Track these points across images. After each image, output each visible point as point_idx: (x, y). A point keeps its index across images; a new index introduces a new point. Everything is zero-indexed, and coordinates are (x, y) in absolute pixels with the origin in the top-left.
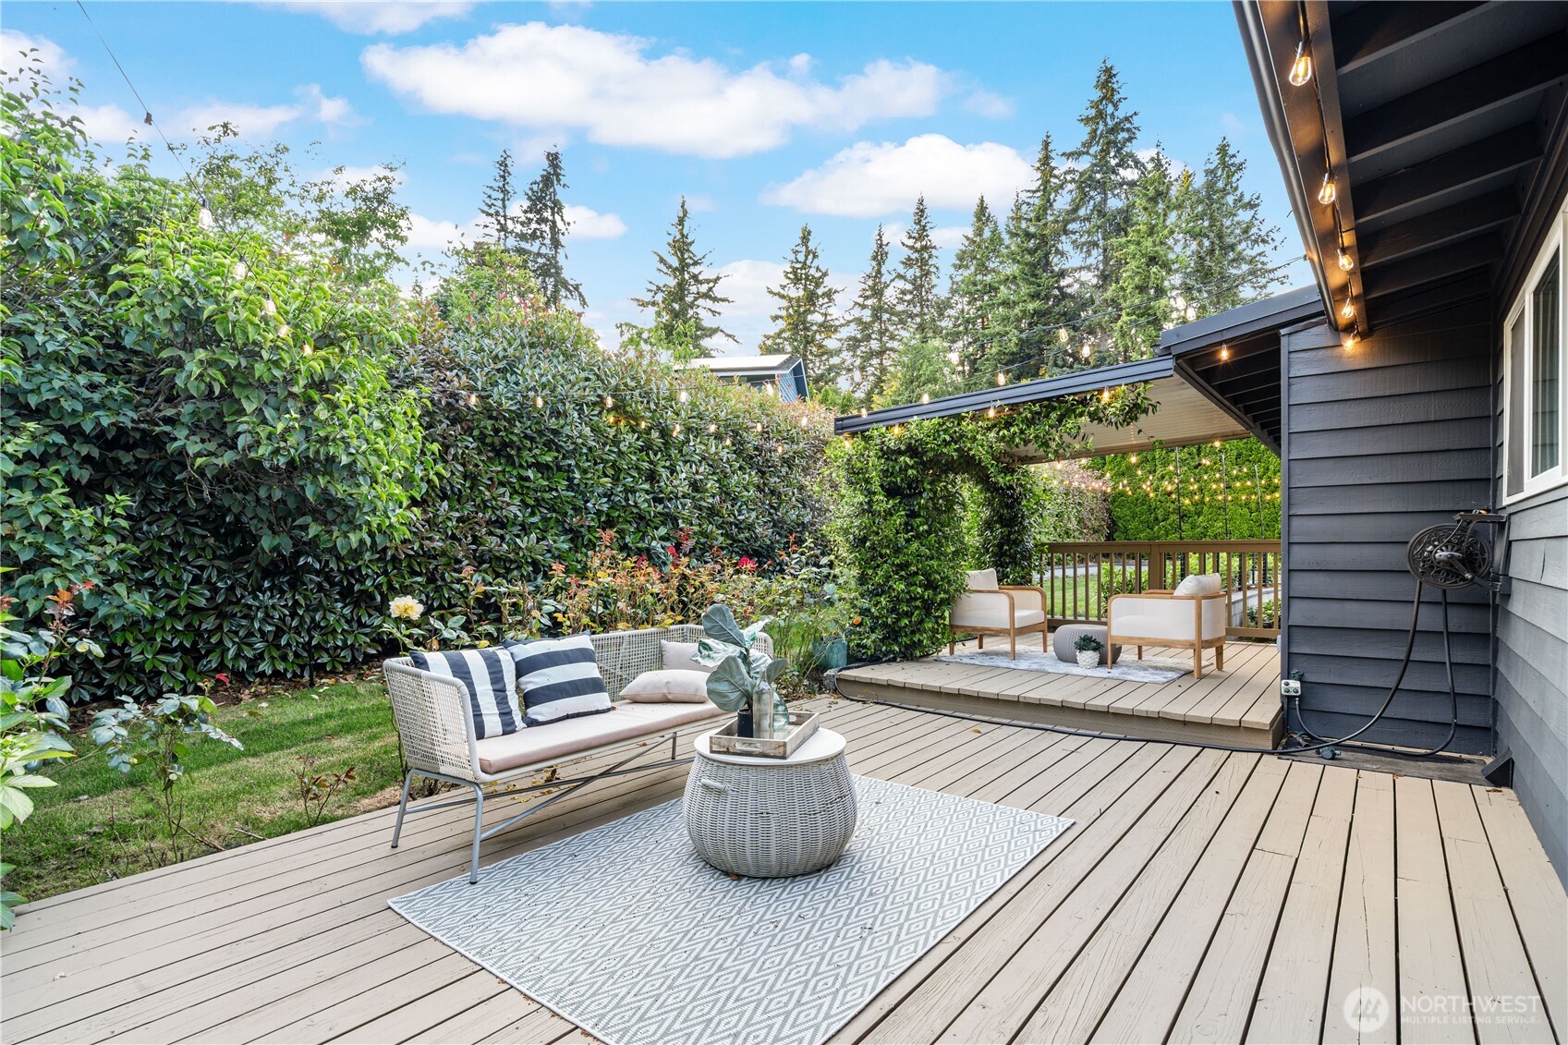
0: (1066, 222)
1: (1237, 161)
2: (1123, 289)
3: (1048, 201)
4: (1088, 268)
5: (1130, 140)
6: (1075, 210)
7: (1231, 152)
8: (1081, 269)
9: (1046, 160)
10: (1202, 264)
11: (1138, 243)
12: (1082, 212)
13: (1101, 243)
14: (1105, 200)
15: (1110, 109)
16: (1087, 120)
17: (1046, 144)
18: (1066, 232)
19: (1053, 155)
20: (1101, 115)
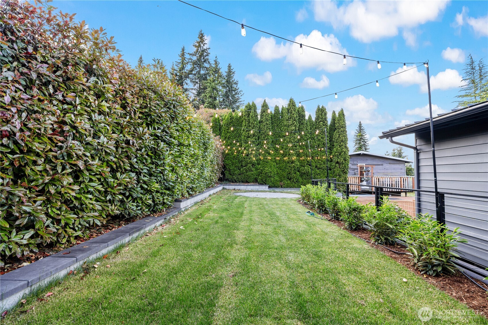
0: (189, 74)
1: (233, 71)
2: (206, 96)
3: (183, 67)
4: (195, 89)
5: (207, 55)
6: (192, 71)
7: (232, 68)
8: (192, 89)
9: (183, 55)
10: (227, 94)
11: (210, 84)
12: (193, 72)
13: (199, 82)
14: (200, 71)
15: (202, 45)
16: (196, 46)
17: (183, 50)
18: (188, 77)
19: (185, 54)
20: (200, 46)
